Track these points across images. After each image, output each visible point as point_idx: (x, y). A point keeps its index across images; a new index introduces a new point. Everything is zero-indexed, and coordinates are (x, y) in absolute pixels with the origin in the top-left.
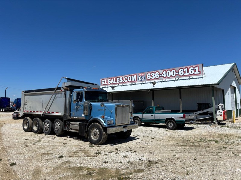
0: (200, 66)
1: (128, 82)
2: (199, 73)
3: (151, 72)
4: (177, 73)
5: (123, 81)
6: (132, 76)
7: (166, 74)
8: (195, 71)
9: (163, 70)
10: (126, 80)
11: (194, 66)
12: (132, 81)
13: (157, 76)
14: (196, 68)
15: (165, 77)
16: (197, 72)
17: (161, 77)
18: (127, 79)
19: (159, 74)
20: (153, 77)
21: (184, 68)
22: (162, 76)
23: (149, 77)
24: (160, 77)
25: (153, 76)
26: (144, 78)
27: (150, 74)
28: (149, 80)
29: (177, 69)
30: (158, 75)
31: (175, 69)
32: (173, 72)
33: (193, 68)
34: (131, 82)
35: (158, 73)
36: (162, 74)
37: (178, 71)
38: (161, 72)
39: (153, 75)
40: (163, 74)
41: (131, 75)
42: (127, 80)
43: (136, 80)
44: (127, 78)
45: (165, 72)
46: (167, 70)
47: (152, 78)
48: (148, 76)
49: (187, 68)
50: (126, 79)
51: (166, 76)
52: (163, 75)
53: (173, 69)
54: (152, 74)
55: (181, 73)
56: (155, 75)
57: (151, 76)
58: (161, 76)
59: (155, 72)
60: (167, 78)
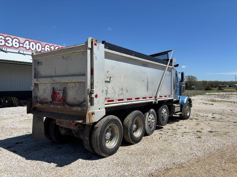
3: (5, 35)
4: (43, 49)
7: (29, 45)
9: (25, 39)
11: (60, 47)
13: (16, 45)
15: (28, 48)
19: (19, 43)
20: (9, 43)
21: (51, 45)
22: (23, 47)
23: (2, 42)
24: (20, 46)
27: (3, 38)
28: (1, 46)
29: (43, 44)
31: (41, 42)
32: (39, 45)
35: (18, 41)
36: (23, 44)
37: (44, 47)
38: (22, 40)
39: (9, 40)
40: (25, 44)
45: (27, 42)
46: (30, 40)
47: (7, 44)
49: (54, 46)
51: (30, 48)
52: (25, 46)
53: (39, 42)
54: (7, 39)
55: (48, 50)
56: (12, 42)
57: (6, 41)
58: (21, 45)
59: (13, 37)
60: (30, 50)
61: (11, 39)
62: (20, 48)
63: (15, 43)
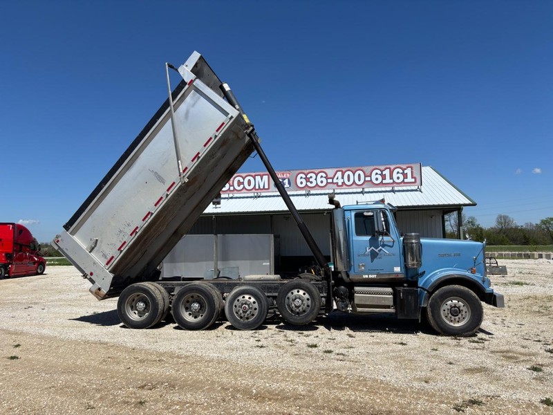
0: (416, 167)
1: (244, 191)
2: (413, 180)
3: (306, 172)
4: (368, 179)
5: (232, 188)
6: (258, 178)
7: (343, 178)
8: (405, 176)
9: (336, 170)
10: (239, 186)
11: (404, 167)
12: (257, 187)
13: (322, 182)
14: (408, 171)
15: (340, 184)
16: (409, 179)
17: (332, 185)
18: (243, 183)
19: (327, 178)
20: (311, 182)
21: (382, 168)
22: (333, 183)
23: (301, 183)
24: (327, 183)
25: (311, 180)
26: (289, 183)
27: (304, 176)
28: (302, 188)
29: (368, 169)
30: (324, 180)
31: (363, 168)
32: (359, 175)
33: (401, 171)
34: (254, 191)
35: (324, 175)
36: (333, 178)
37: (369, 174)
38: (330, 172)
39: (311, 177)
40: (336, 177)
41: (253, 174)
42: (242, 186)
43: (266, 187)
44: (241, 180)
45: (339, 174)
46: (344, 170)
47: (309, 184)
48: (299, 181)
49: (390, 168)
50: (239, 183)
51: (343, 183)
52: (335, 181)
53: (359, 168)
54: (309, 176)
55: (377, 179)
56: (316, 179)
57: (307, 180)
58: (330, 181)
59: (317, 171)
60: (344, 186)
61: (314, 176)
62: (329, 185)
63: (321, 180)
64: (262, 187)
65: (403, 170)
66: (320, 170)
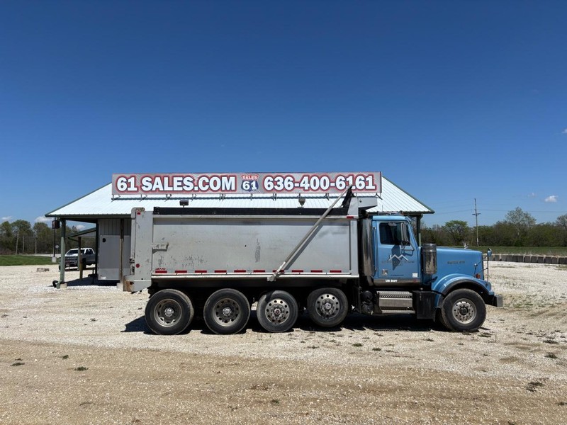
0: (377, 175)
1: (210, 191)
2: (374, 188)
3: (274, 175)
4: (333, 184)
5: (196, 188)
6: (224, 179)
7: (309, 183)
8: (367, 183)
9: (302, 175)
10: (204, 186)
11: (366, 175)
12: (223, 188)
13: (289, 186)
14: (370, 179)
15: (306, 188)
16: (370, 187)
17: (299, 189)
18: (208, 184)
19: (294, 182)
20: (279, 186)
21: (346, 175)
22: (299, 187)
23: (269, 186)
24: (294, 187)
25: (278, 183)
26: (257, 186)
27: (271, 179)
28: (269, 191)
29: (333, 175)
30: (291, 184)
31: (328, 174)
32: (325, 180)
33: (363, 179)
34: (220, 192)
35: (291, 179)
36: (300, 183)
37: (334, 180)
38: (298, 177)
39: (279, 181)
40: (303, 182)
41: (220, 175)
42: (207, 187)
43: (233, 188)
44: (207, 180)
45: (306, 179)
46: (310, 175)
47: (276, 187)
48: (266, 184)
49: (353, 176)
50: (205, 184)
51: (310, 188)
52: (302, 185)
53: (325, 174)
54: (276, 179)
55: (341, 185)
56: (283, 183)
57: (275, 183)
58: (297, 185)
59: (284, 175)
60: (310, 191)
61: (281, 179)
62: (296, 189)
63: (288, 184)
64: (228, 188)
65: (365, 177)
66: (287, 174)
